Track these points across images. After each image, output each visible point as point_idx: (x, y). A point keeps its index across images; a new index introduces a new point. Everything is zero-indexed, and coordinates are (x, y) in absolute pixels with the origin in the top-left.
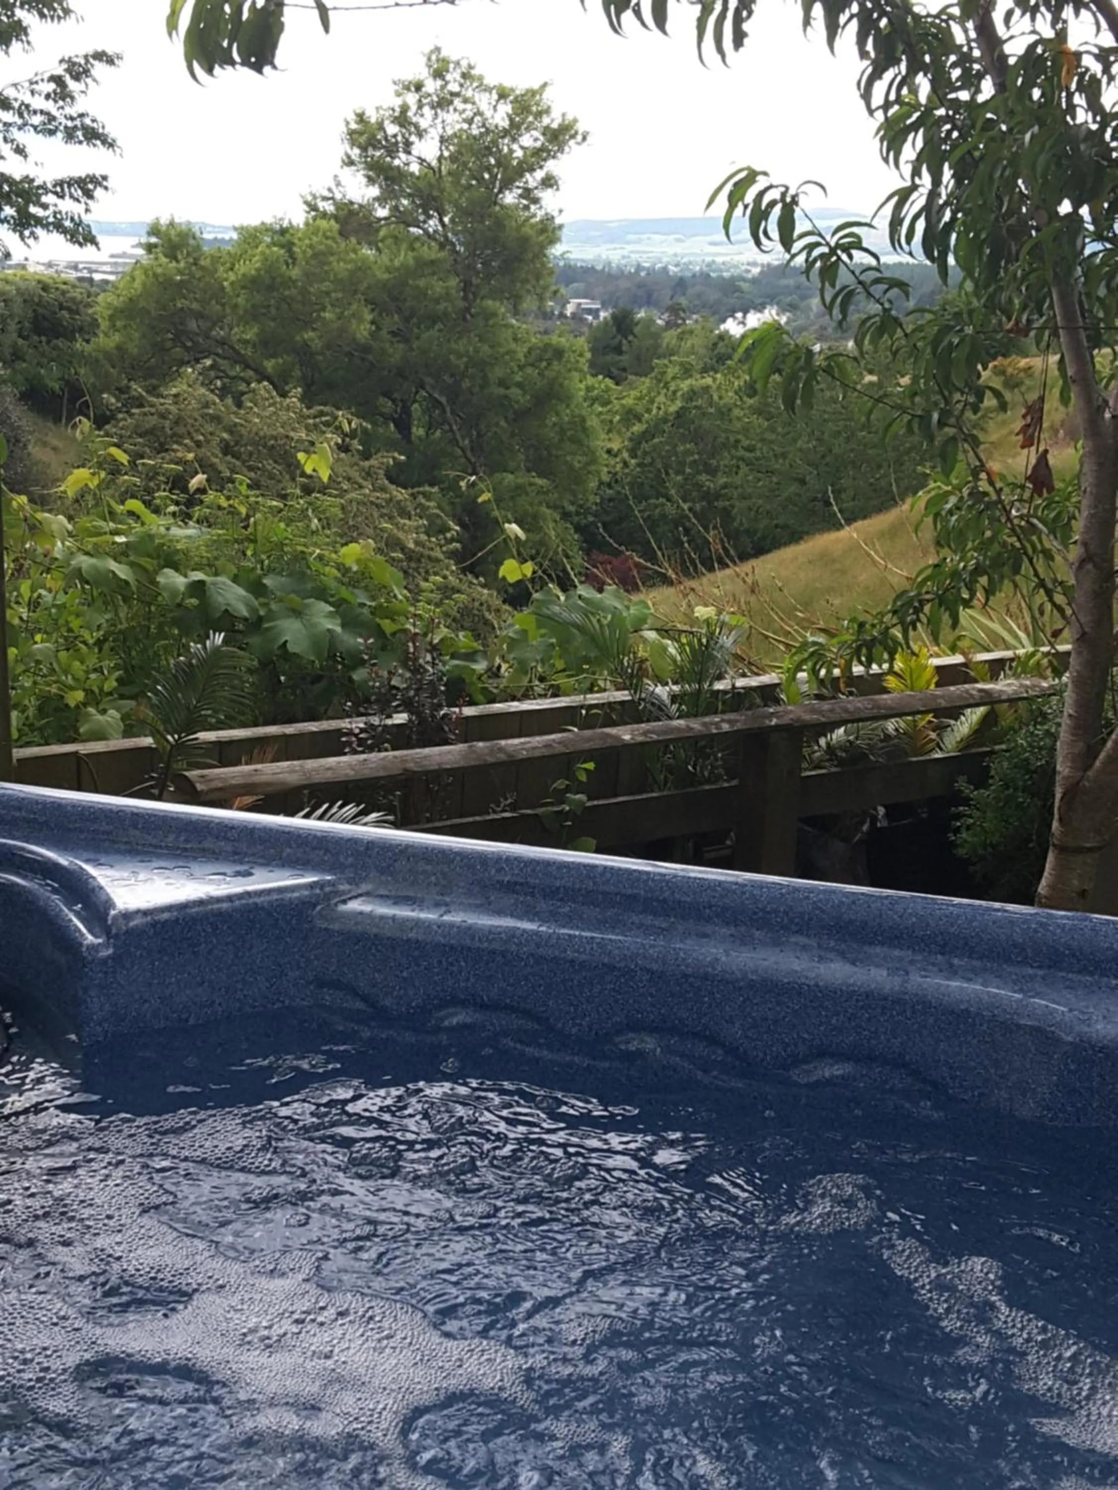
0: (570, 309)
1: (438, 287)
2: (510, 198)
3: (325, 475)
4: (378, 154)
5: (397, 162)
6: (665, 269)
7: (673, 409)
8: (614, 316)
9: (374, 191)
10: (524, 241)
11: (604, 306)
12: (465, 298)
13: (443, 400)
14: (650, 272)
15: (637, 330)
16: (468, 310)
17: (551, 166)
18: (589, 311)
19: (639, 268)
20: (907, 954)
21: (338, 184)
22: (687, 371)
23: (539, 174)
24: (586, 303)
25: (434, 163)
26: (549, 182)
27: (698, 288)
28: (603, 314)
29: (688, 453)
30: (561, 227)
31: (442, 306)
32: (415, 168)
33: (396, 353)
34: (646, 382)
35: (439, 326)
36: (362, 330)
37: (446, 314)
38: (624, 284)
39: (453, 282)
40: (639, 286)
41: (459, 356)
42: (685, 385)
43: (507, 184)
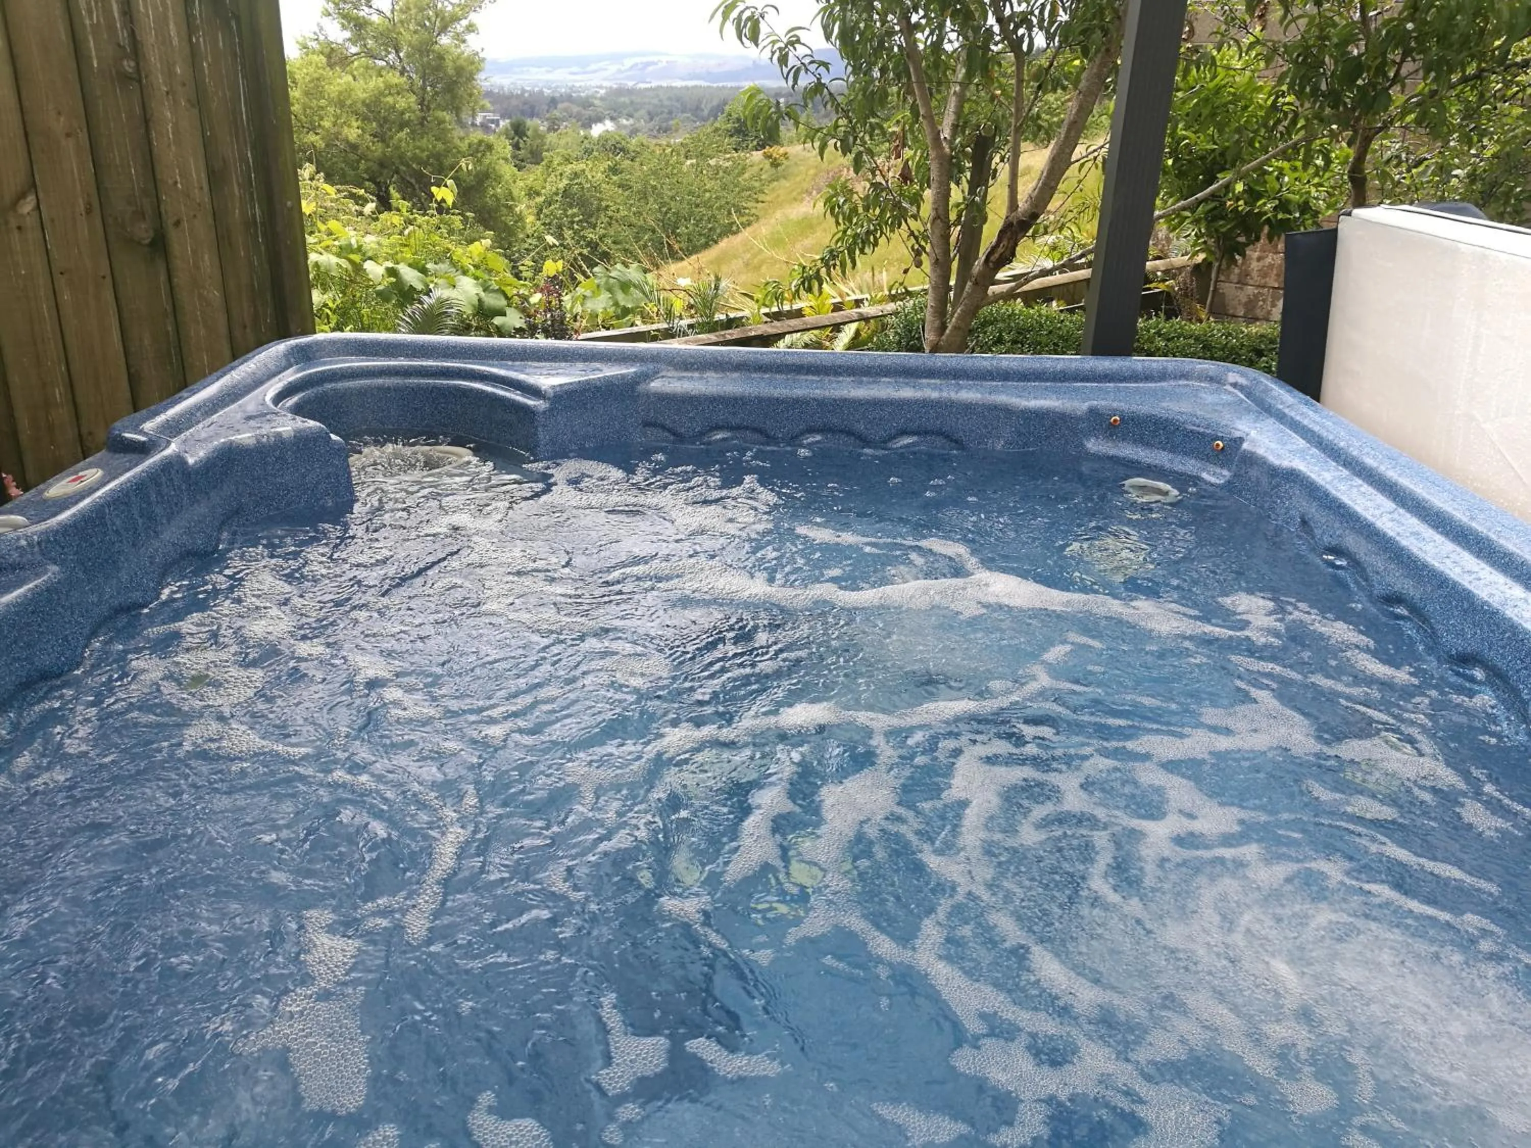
0: (478, 120)
1: (401, 103)
2: (445, 40)
3: (450, 200)
4: (347, 6)
5: (362, 13)
6: (541, 92)
7: (561, 185)
8: (512, 125)
9: (347, 34)
10: (459, 70)
11: (503, 117)
12: (422, 110)
13: (413, 181)
14: (531, 94)
15: (529, 133)
16: (424, 118)
17: (473, 17)
18: (492, 121)
19: (524, 91)
20: (938, 381)
21: (321, 29)
22: (568, 160)
23: (464, 23)
24: (491, 116)
25: (389, 14)
26: (471, 28)
27: (566, 104)
28: (502, 123)
29: (574, 215)
30: (484, 60)
31: (407, 116)
32: (375, 18)
33: (377, 149)
34: (539, 169)
35: (407, 130)
36: (352, 133)
37: (410, 120)
38: (514, 102)
39: (413, 99)
40: (525, 103)
41: (423, 151)
42: (568, 169)
43: (444, 29)
